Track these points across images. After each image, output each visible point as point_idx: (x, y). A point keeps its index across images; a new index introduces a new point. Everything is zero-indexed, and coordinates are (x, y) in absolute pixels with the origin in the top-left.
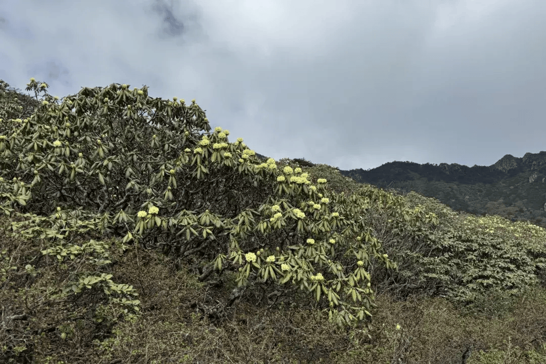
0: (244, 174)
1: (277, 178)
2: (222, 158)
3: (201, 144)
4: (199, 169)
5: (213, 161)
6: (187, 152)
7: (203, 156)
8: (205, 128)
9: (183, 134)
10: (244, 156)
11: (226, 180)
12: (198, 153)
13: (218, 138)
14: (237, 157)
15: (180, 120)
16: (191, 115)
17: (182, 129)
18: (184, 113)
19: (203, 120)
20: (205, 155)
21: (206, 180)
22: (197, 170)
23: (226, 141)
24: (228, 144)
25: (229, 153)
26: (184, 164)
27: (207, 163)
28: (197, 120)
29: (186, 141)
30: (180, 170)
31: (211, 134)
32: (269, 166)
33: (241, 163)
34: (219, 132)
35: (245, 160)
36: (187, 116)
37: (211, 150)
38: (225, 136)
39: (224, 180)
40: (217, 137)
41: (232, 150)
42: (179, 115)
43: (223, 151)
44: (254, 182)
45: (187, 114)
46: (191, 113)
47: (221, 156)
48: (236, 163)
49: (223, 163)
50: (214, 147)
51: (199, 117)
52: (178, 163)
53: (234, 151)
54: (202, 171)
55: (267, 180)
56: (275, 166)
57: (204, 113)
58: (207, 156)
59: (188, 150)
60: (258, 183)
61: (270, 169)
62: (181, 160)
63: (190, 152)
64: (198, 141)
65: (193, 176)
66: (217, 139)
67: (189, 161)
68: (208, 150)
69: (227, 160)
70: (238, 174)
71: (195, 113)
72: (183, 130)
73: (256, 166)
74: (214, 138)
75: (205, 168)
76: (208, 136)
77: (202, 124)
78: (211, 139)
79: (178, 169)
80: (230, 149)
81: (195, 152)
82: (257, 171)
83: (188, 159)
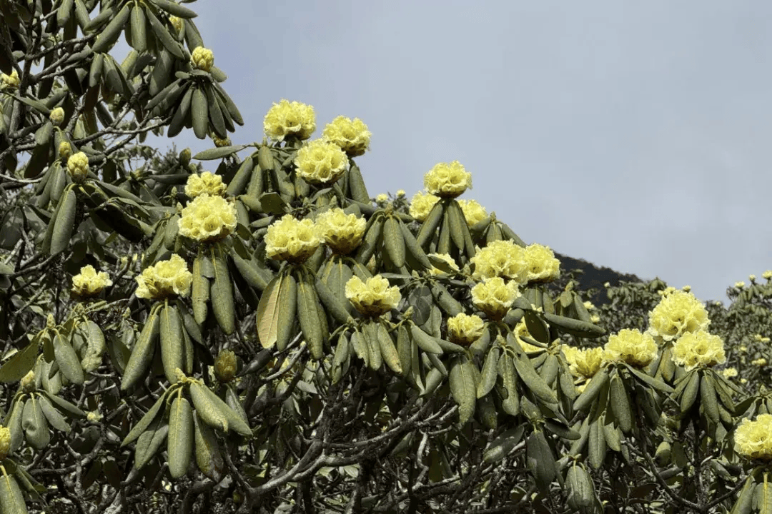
0: (492, 417)
1: (730, 428)
2: (332, 320)
3: (184, 231)
4: (180, 405)
5: (268, 344)
6: (86, 296)
7: (200, 311)
8: (200, 115)
9: (55, 175)
10: (486, 291)
11: (369, 469)
12: (164, 295)
13: (292, 179)
14: (436, 301)
15: (27, 80)
16: (101, 38)
17: (40, 137)
18: (53, 28)
19: (180, 62)
20: (209, 304)
21: (226, 482)
22: (163, 417)
23: (350, 195)
24: (367, 215)
25: (380, 281)
26: (76, 378)
27: (227, 357)
28: (138, 68)
29: (77, 219)
30: (48, 423)
31: (244, 157)
32: (665, 346)
33: (465, 342)
34: (296, 138)
35: (495, 317)
36: (70, 48)
37: (251, 268)
38: (343, 164)
39: (353, 472)
40: (290, 169)
41: (398, 257)
42: (19, 46)
43: (332, 270)
44: (566, 470)
45: (70, 33)
46: (99, 26)
47: (324, 305)
48: (435, 345)
49: (340, 354)
50: (271, 249)
51: (153, 40)
52: (28, 377)
53: (413, 262)
54: (198, 423)
55: (664, 447)
56: (714, 347)
57: (187, 16)
58: (225, 314)
59: (90, 278)
60: (594, 475)
61: (675, 369)
62: (49, 354)
63: (105, 294)
64: (158, 209)
65: (142, 456)
66: (288, 188)
67: (105, 356)
68: (235, 274)
69: (371, 327)
70: (455, 418)
71: (127, 24)
72: (51, 142)
73: (575, 356)
74: (269, 179)
75: (222, 394)
76: (227, 172)
77: (174, 88)
78: (243, 190)
79: (34, 418)
80: (380, 247)
81: (142, 292)
82: (585, 391)
83: (96, 342)
